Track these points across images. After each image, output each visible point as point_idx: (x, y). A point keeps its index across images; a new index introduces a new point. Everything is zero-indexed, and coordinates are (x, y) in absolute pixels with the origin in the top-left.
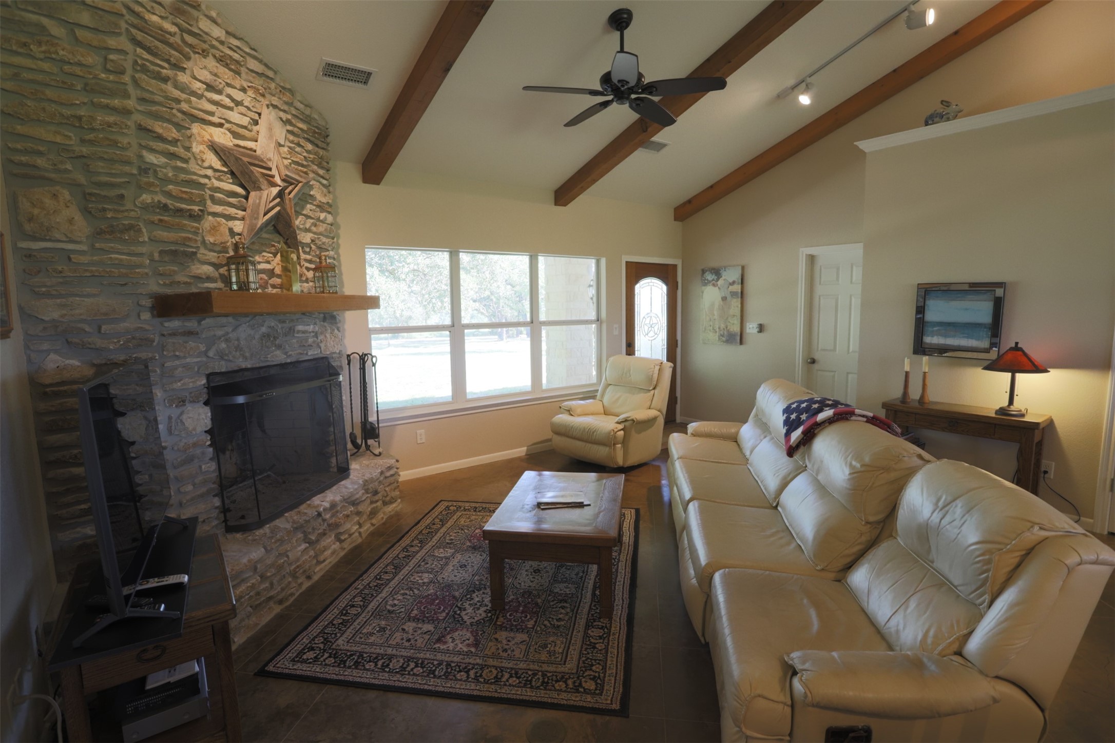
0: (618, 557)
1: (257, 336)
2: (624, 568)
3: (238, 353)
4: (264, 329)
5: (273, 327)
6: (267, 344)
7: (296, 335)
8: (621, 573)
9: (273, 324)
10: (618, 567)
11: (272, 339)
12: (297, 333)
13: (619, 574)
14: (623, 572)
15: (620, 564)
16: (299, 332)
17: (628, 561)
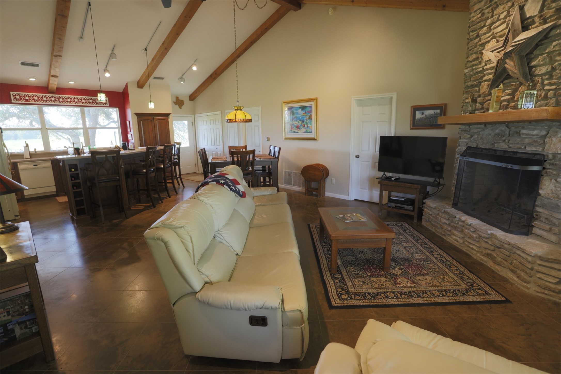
0: (328, 262)
1: (493, 134)
2: (322, 257)
3: (481, 141)
4: (497, 131)
5: (503, 130)
6: (497, 139)
7: (522, 136)
8: (323, 255)
9: (503, 129)
10: (326, 257)
11: (500, 136)
12: (523, 135)
13: (323, 254)
14: (322, 255)
15: (325, 259)
16: (523, 134)
17: (321, 260)
